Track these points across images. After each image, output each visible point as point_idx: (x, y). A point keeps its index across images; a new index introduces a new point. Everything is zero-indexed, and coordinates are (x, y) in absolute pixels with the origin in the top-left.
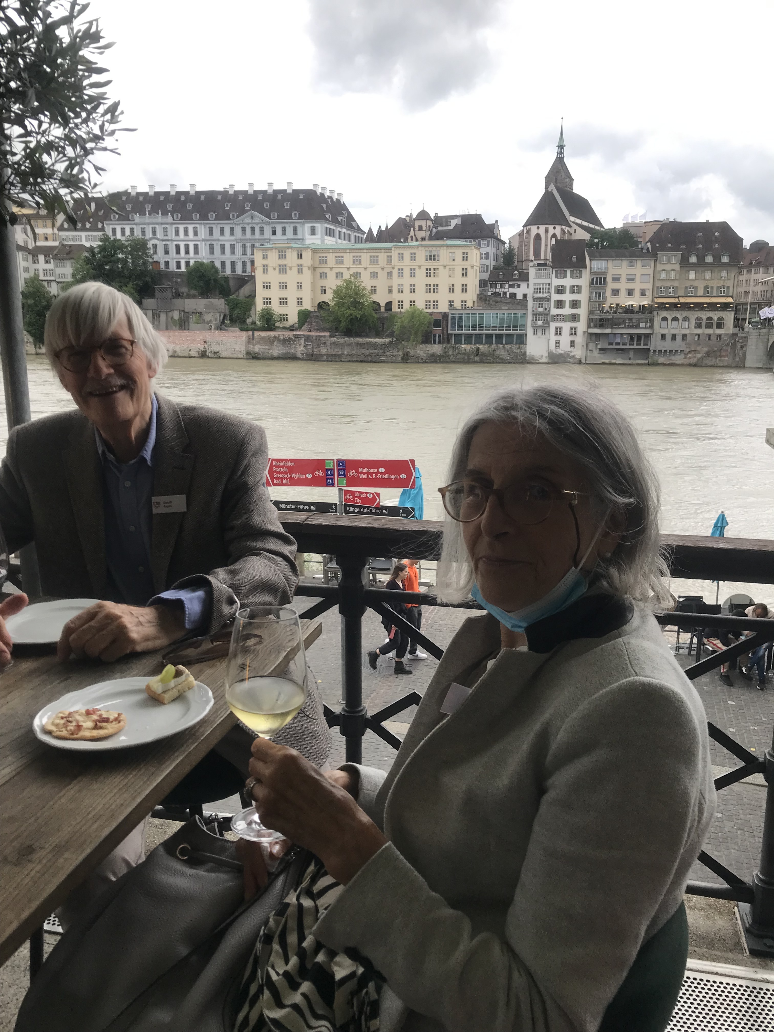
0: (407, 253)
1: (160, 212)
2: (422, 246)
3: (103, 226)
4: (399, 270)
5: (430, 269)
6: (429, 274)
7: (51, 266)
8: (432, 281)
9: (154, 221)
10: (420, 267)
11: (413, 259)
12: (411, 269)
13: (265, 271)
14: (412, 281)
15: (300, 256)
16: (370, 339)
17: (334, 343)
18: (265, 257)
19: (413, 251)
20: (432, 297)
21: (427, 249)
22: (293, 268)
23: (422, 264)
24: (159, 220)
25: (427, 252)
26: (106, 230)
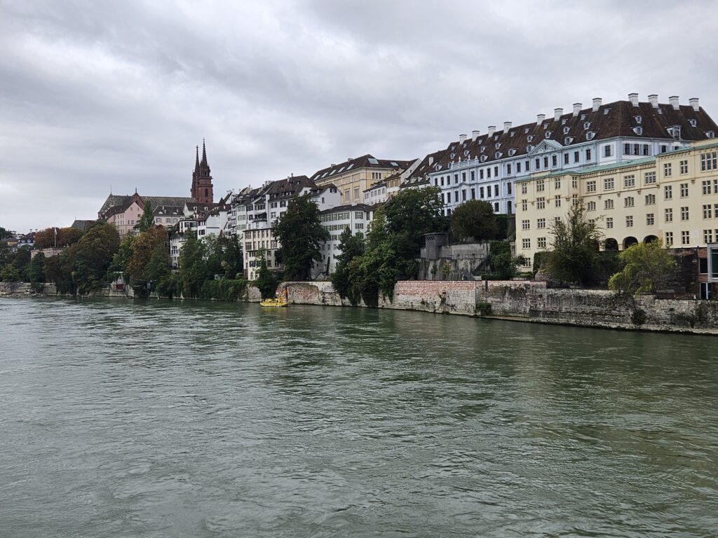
0: (676, 163)
1: (469, 156)
2: (695, 149)
3: (429, 179)
4: (666, 188)
5: (709, 182)
6: (707, 190)
8: (713, 199)
9: (464, 166)
10: (693, 181)
11: (684, 170)
12: (682, 186)
13: (525, 208)
14: (685, 202)
15: (558, 186)
16: (592, 291)
17: (551, 296)
18: (525, 192)
19: (684, 159)
20: (713, 224)
21: (703, 152)
22: (551, 201)
23: (697, 176)
24: (468, 165)
25: (703, 157)
26: (431, 181)
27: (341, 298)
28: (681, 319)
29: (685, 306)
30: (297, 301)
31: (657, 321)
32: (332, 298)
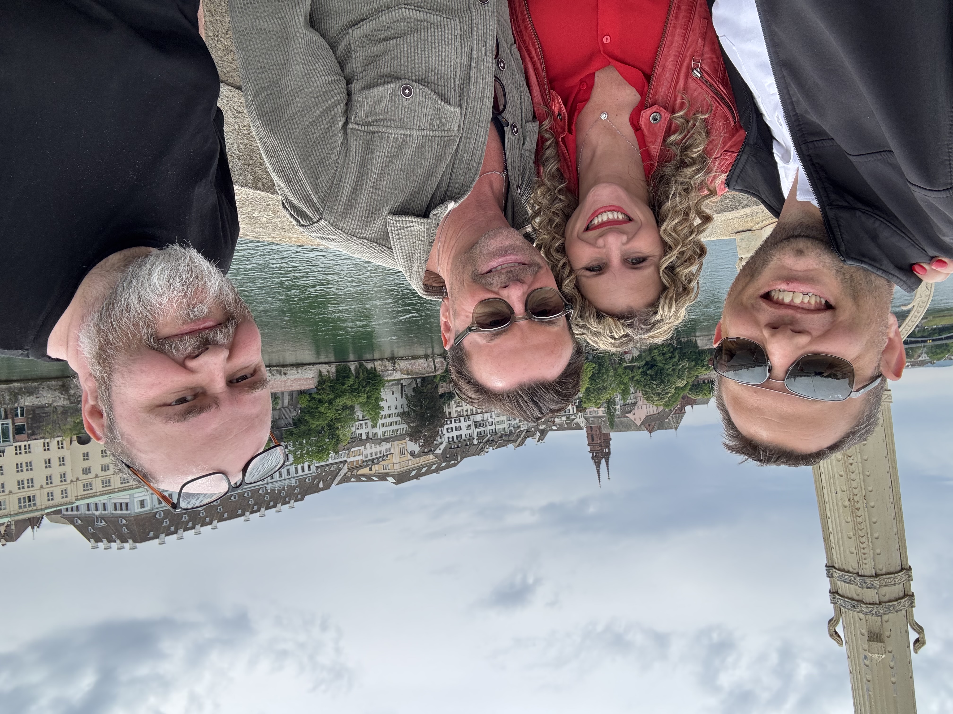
0: (58, 498)
1: (276, 491)
3: (317, 470)
4: (65, 481)
7: (358, 432)
8: (25, 476)
9: (281, 483)
10: (42, 487)
11: (50, 495)
14: (48, 472)
19: (51, 503)
20: (23, 458)
21: (35, 508)
23: (39, 491)
24: (277, 484)
25: (35, 504)
26: (315, 468)
27: (375, 368)
28: (30, 392)
29: (27, 401)
30: (422, 361)
31: (50, 388)
32: (385, 367)
